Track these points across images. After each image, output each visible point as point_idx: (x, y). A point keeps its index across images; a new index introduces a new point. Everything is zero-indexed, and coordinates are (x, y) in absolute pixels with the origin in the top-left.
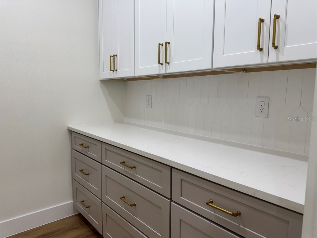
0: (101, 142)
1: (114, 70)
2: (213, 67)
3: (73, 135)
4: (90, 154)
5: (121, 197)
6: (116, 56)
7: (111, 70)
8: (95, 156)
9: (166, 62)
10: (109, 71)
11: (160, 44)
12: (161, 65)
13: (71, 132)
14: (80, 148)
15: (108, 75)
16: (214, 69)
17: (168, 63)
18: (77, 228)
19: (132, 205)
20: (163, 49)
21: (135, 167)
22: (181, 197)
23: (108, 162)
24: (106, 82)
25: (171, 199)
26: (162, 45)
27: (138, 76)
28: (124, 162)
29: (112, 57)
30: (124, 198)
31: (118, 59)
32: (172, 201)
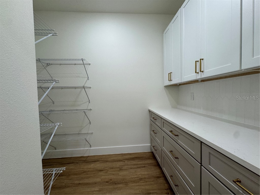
0: (161, 118)
1: (170, 80)
2: (242, 69)
3: (151, 113)
4: (157, 123)
5: (170, 151)
6: (172, 73)
7: (169, 81)
8: (159, 125)
9: (201, 71)
10: (168, 81)
11: (196, 61)
12: (197, 73)
13: (150, 111)
14: (153, 119)
15: (168, 83)
16: (243, 70)
17: (203, 72)
18: (151, 159)
19: (176, 158)
20: (198, 64)
21: (178, 136)
22: (209, 166)
23: (164, 129)
24: (167, 87)
25: (201, 164)
26: (198, 61)
27: (183, 82)
28: (172, 131)
29: (169, 74)
30: (172, 151)
31: (172, 75)
32: (202, 166)
